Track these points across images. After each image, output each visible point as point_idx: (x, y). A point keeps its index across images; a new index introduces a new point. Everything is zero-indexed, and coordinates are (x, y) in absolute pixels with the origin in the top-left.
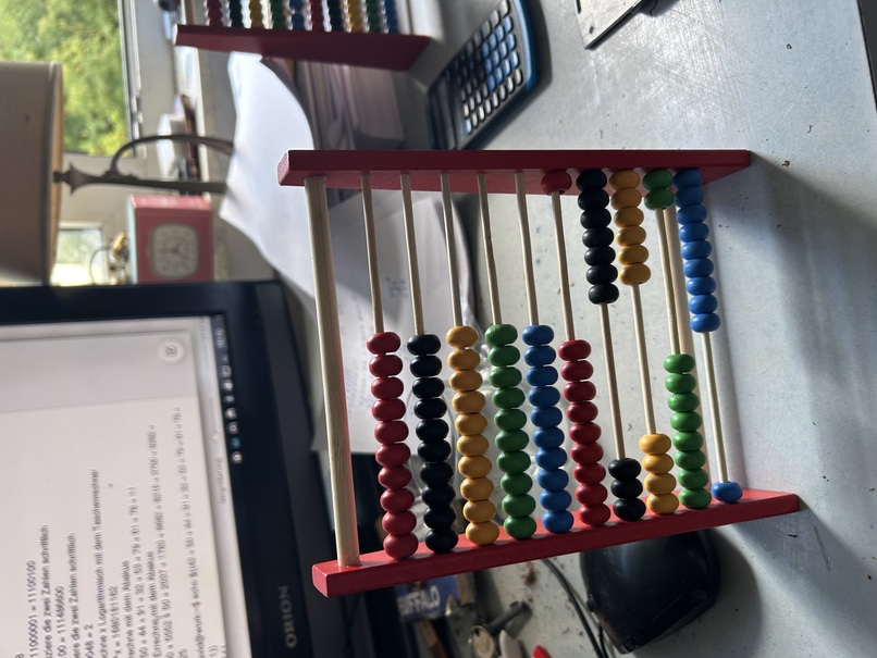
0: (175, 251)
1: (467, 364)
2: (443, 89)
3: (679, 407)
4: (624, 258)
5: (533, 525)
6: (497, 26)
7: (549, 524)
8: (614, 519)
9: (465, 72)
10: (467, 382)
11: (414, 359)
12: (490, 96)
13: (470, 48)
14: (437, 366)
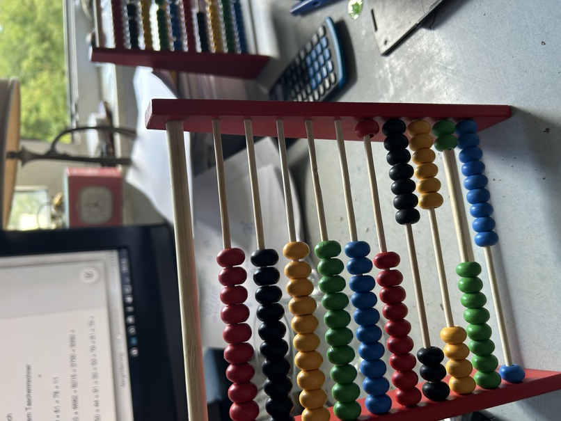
0: (96, 205)
1: (299, 273)
2: (279, 90)
3: (470, 305)
4: (423, 188)
5: (358, 408)
6: (316, 44)
7: (372, 406)
8: (424, 399)
9: (295, 77)
10: (301, 289)
11: (256, 270)
12: (312, 93)
13: (297, 61)
14: (276, 276)
